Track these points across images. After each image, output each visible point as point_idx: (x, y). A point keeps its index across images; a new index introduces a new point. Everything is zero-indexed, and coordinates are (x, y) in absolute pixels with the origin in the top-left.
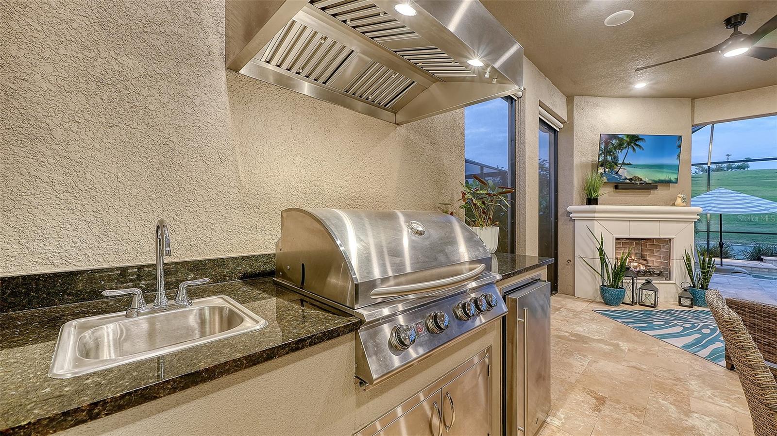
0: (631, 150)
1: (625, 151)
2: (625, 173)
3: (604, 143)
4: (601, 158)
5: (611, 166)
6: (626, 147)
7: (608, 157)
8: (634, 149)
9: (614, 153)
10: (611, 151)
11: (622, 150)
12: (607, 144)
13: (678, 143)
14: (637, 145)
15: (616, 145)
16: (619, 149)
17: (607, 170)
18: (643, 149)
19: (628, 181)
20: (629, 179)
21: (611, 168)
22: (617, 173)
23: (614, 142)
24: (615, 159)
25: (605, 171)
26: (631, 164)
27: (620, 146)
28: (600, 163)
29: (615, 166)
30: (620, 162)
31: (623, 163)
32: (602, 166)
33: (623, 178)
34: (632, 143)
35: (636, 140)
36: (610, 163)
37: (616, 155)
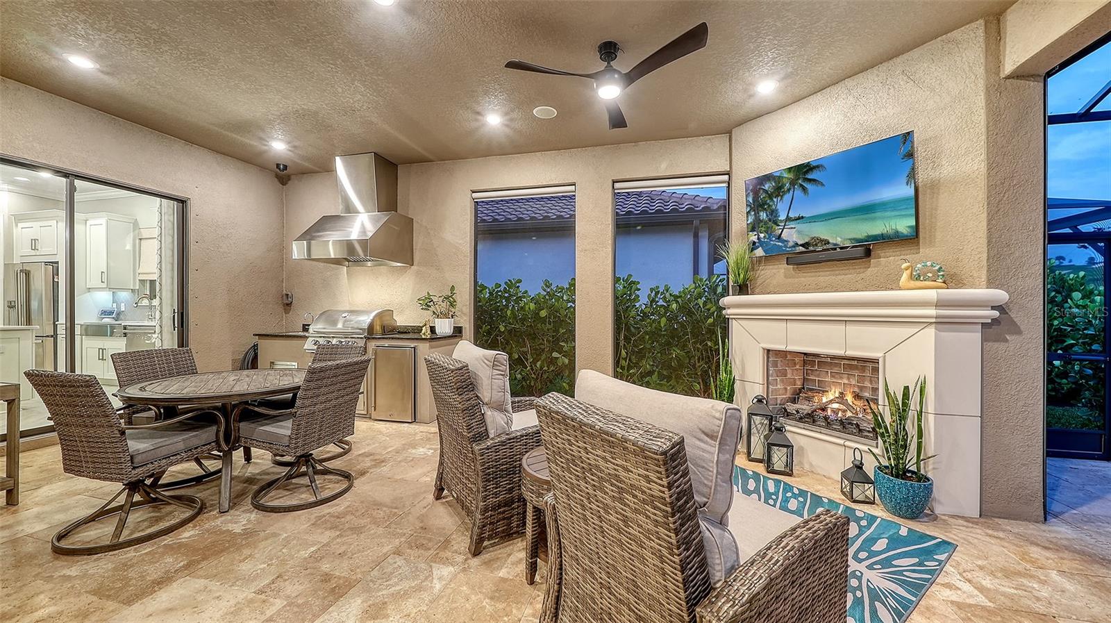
0: (798, 192)
1: (787, 197)
2: (793, 235)
3: (751, 194)
4: (750, 218)
5: (768, 228)
6: (789, 190)
7: (761, 214)
8: (804, 189)
9: (769, 206)
10: (765, 203)
11: (782, 197)
12: (756, 193)
13: (903, 150)
14: (810, 180)
15: (771, 190)
16: (776, 197)
17: (762, 235)
18: (823, 185)
19: (802, 249)
20: (802, 245)
21: (768, 231)
22: (779, 237)
23: (767, 186)
24: (773, 213)
25: (758, 239)
26: (802, 217)
27: (779, 191)
28: (750, 226)
29: (774, 226)
30: (782, 217)
31: (788, 219)
32: (753, 230)
33: (791, 244)
34: (799, 179)
35: (807, 172)
36: (766, 223)
37: (774, 207)
